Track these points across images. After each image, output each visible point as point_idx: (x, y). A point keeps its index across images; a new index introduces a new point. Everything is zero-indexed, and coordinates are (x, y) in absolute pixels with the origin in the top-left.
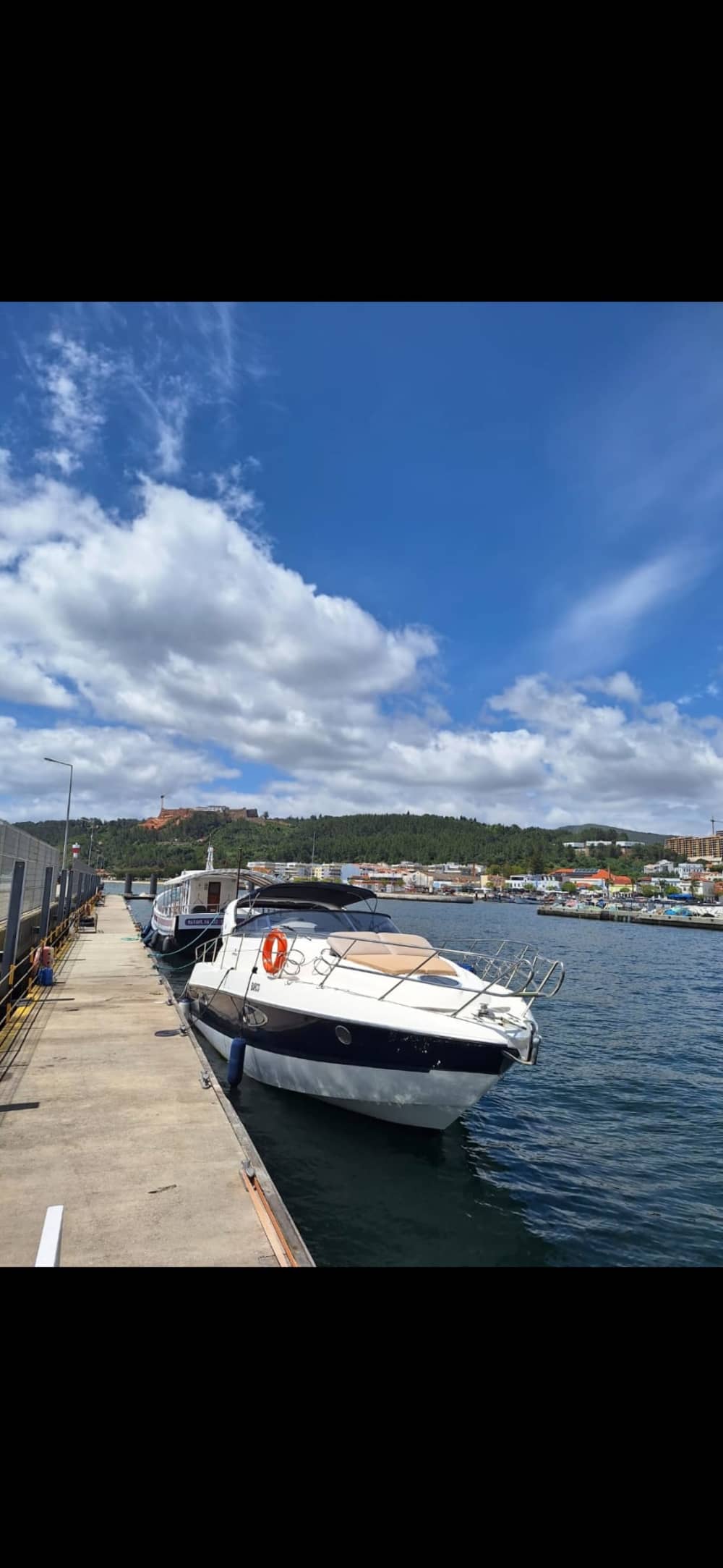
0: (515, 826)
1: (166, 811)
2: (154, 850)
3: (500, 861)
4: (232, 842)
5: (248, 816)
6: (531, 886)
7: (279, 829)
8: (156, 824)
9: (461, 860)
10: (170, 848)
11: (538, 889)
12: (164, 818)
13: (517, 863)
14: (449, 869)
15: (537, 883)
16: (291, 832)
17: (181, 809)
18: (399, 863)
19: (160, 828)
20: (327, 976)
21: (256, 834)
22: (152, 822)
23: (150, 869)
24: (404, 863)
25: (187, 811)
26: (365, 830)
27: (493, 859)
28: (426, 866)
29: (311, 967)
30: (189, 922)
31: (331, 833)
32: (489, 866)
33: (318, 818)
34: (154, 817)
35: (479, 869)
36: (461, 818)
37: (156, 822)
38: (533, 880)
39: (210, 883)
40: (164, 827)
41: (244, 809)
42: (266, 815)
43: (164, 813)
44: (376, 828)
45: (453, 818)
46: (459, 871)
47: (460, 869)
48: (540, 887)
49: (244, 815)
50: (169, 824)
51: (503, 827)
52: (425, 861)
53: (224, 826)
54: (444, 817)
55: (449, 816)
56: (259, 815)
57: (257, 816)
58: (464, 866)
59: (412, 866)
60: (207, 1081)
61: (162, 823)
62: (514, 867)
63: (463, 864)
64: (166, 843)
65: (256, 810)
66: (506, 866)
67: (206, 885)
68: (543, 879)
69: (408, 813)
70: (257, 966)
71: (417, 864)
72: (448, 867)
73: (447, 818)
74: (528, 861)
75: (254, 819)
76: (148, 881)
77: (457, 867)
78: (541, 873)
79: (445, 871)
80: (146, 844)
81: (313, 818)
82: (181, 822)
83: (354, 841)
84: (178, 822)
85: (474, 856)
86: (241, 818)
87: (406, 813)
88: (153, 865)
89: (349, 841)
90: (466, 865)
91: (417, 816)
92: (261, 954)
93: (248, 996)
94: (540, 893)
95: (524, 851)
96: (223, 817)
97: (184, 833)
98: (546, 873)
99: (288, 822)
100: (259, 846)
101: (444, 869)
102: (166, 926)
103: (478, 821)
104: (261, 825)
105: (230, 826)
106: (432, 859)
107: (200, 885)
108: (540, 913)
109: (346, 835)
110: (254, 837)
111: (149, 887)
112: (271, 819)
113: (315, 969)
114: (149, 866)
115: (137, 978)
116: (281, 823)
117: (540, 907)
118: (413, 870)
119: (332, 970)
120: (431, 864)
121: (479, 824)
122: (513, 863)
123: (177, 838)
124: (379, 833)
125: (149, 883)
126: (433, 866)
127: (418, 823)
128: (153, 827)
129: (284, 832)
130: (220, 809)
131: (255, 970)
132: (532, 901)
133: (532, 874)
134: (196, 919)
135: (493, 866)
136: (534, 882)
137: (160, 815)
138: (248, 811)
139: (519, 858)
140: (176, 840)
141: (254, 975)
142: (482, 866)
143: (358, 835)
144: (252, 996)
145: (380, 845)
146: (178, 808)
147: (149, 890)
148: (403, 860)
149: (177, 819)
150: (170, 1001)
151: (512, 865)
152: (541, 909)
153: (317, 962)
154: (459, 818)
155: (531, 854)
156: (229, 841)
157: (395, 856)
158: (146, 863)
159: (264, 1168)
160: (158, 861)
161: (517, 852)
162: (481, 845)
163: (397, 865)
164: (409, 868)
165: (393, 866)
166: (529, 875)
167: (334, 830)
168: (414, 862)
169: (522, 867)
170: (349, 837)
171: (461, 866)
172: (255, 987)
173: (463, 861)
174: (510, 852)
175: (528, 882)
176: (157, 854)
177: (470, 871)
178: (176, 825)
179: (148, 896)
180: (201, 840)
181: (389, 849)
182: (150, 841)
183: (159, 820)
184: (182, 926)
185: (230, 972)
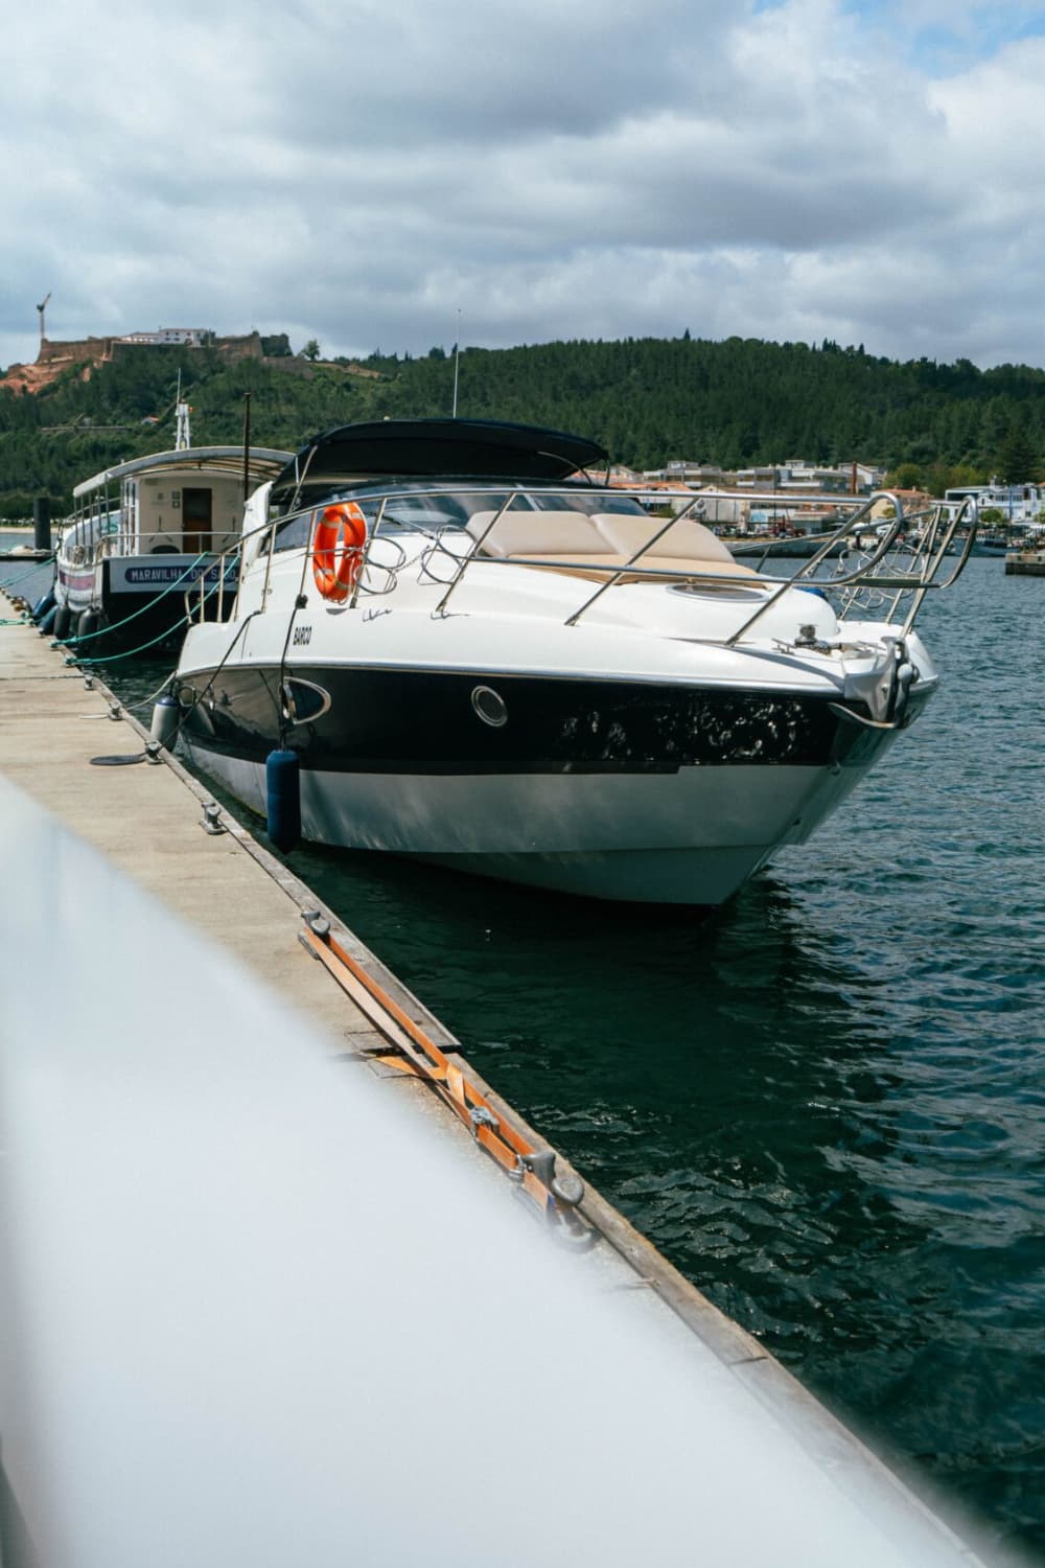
0: (965, 364)
1: (53, 345)
2: (33, 448)
3: (919, 455)
4: (227, 425)
5: (267, 355)
6: (994, 515)
7: (347, 386)
8: (32, 382)
9: (821, 456)
10: (73, 443)
11: (1013, 522)
12: (51, 365)
13: (964, 459)
14: (792, 478)
15: (1011, 509)
16: (380, 393)
17: (92, 341)
18: (664, 467)
19: (44, 392)
20: (453, 585)
21: (289, 401)
22: (22, 377)
23: (27, 496)
24: (675, 467)
25: (108, 344)
26: (573, 380)
27: (906, 452)
28: (730, 473)
29: (416, 570)
30: (135, 574)
31: (485, 394)
32: (892, 468)
33: (448, 354)
34: (24, 363)
35: (866, 475)
36: (827, 346)
37: (32, 377)
38: (1002, 498)
39: (186, 491)
40: (53, 388)
41: (256, 334)
42: (313, 349)
43: (50, 350)
44: (603, 375)
45: (804, 346)
46: (817, 484)
47: (817, 477)
48: (1018, 516)
49: (255, 352)
50: (64, 379)
51: (933, 365)
52: (728, 459)
53: (203, 382)
54: (781, 344)
55: (794, 341)
56: (295, 354)
57: (290, 354)
58: (830, 470)
59: (698, 472)
60: (213, 819)
61: (42, 378)
62: (958, 469)
63: (825, 466)
64: (61, 429)
65: (285, 338)
66: (938, 468)
67: (175, 495)
68: (1027, 495)
69: (687, 335)
70: (305, 593)
71: (709, 470)
72: (790, 472)
73: (788, 345)
74: (992, 452)
75: (282, 361)
76: (26, 525)
77: (810, 472)
78: (1023, 480)
79: (783, 485)
80: (10, 433)
81: (437, 354)
82: (95, 375)
83: (544, 411)
84: (87, 376)
85: (857, 443)
86: (249, 359)
87: (680, 336)
88: (36, 487)
89: (531, 412)
90: (836, 468)
91: (708, 343)
92: (311, 560)
93: (288, 659)
94: (1019, 531)
95: (983, 428)
96: (201, 360)
97: (106, 404)
98: (1037, 481)
99: (370, 368)
100: (300, 434)
101: (779, 480)
102: (83, 592)
103: (867, 352)
104: (302, 378)
105: (221, 383)
106: (747, 453)
107: (160, 496)
108: (1012, 570)
109: (524, 398)
110: (288, 410)
111: (34, 537)
112: (325, 361)
113: (425, 570)
114: (26, 492)
115: (34, 682)
116: (351, 369)
117: (1011, 556)
118: (698, 484)
119: (463, 568)
120: (745, 468)
121: (870, 360)
122: (952, 463)
123: (89, 414)
124: (610, 391)
125: (31, 530)
126: (751, 472)
127: (713, 359)
128: (24, 388)
129: (362, 394)
130: (192, 337)
131: (301, 602)
132: (996, 548)
133: (999, 483)
134: (151, 569)
135: (903, 468)
136: (1006, 504)
137: (41, 357)
138: (264, 341)
139: (970, 444)
140: (87, 420)
141: (299, 611)
142: (874, 470)
143: (556, 398)
144: (298, 656)
145: (612, 420)
146: (84, 337)
147: (33, 543)
148: (671, 459)
149: (84, 366)
150: (116, 712)
151: (951, 465)
152: (1016, 561)
153: (427, 556)
154: (819, 346)
155: (1002, 433)
156: (222, 421)
157: (653, 449)
158: (17, 484)
159: (349, 932)
160: (47, 477)
161: (967, 430)
162: (874, 414)
163: (658, 473)
164: (687, 478)
165: (647, 474)
166: (992, 487)
167: (493, 386)
168: (702, 463)
169: (978, 467)
170: (533, 404)
171: (821, 469)
172: (302, 637)
173: (826, 458)
174: (948, 432)
175: (989, 503)
176: (41, 458)
177: (844, 480)
178: (82, 384)
179: (33, 552)
180: (152, 420)
181: (635, 431)
182: (22, 425)
183: (36, 370)
184: (119, 585)
185: (249, 619)
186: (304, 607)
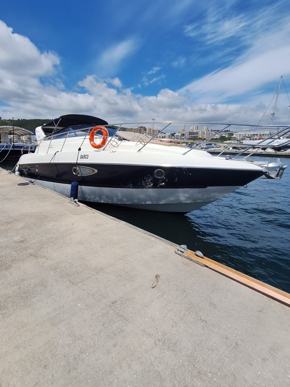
93: (78, 162)
172: (84, 157)
185: (56, 153)
186: (80, 150)
